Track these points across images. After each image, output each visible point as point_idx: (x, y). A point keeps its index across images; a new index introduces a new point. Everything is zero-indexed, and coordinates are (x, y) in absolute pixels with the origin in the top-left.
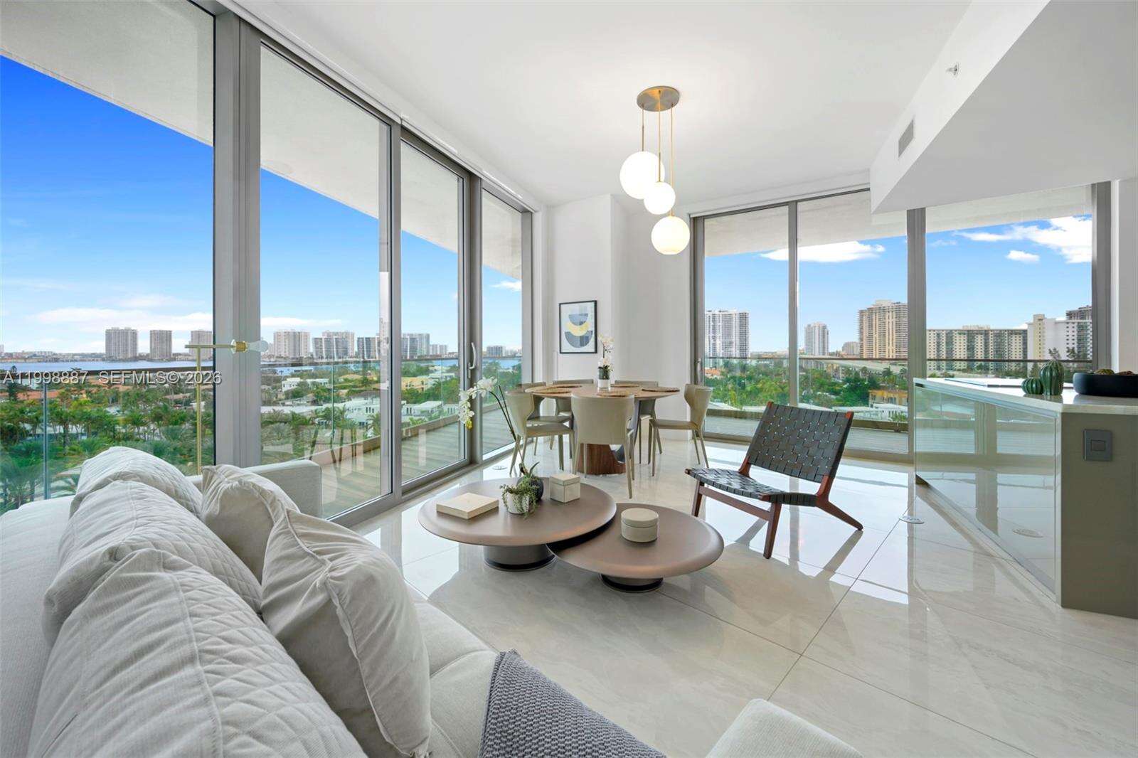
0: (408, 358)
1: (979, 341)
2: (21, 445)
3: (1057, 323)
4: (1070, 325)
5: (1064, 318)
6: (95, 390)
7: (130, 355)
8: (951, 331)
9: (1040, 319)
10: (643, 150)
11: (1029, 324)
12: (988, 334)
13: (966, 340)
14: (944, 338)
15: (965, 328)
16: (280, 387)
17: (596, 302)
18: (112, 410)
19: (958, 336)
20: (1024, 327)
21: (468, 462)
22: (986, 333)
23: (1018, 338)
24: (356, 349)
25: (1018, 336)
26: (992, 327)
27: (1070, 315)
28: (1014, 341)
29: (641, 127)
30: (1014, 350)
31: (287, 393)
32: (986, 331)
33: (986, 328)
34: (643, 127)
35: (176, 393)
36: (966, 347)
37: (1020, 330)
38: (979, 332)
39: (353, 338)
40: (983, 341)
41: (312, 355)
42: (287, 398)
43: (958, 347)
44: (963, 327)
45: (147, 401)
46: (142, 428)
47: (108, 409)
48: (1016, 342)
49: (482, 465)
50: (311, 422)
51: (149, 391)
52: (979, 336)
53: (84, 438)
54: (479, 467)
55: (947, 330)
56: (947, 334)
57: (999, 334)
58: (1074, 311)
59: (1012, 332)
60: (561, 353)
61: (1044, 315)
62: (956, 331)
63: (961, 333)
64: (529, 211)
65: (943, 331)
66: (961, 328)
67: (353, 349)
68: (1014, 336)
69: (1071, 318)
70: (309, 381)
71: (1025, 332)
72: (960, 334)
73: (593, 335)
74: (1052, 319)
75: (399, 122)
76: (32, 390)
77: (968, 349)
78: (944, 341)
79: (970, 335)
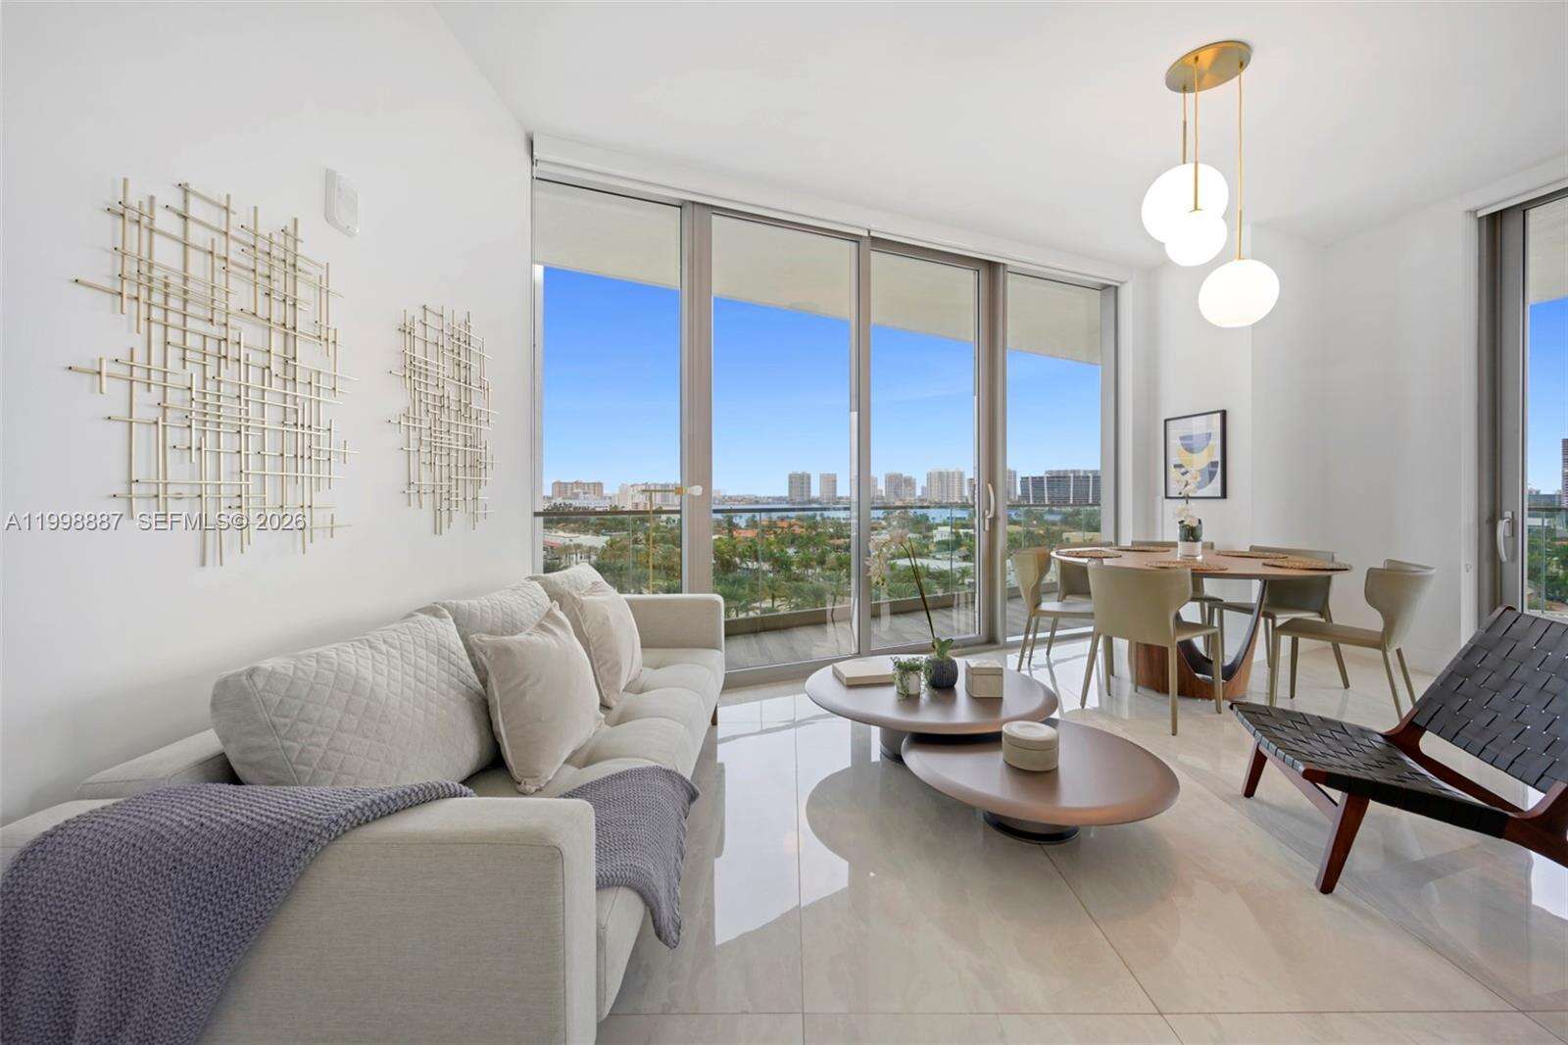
0: (1090, 502)
2: (730, 576)
6: (779, 531)
7: (805, 499)
10: (1184, 163)
16: (932, 537)
17: (1224, 414)
18: (791, 551)
21: (984, 639)
24: (1019, 492)
29: (1182, 124)
31: (939, 543)
34: (1185, 123)
35: (838, 538)
39: (1015, 476)
41: (967, 500)
42: (939, 551)
45: (816, 545)
46: (810, 571)
47: (788, 550)
49: (1002, 648)
50: (960, 581)
51: (818, 534)
53: (771, 575)
54: (998, 649)
60: (1167, 497)
64: (1110, 286)
67: (1015, 493)
70: (961, 531)
73: (1219, 470)
75: (866, 234)
76: (740, 528)
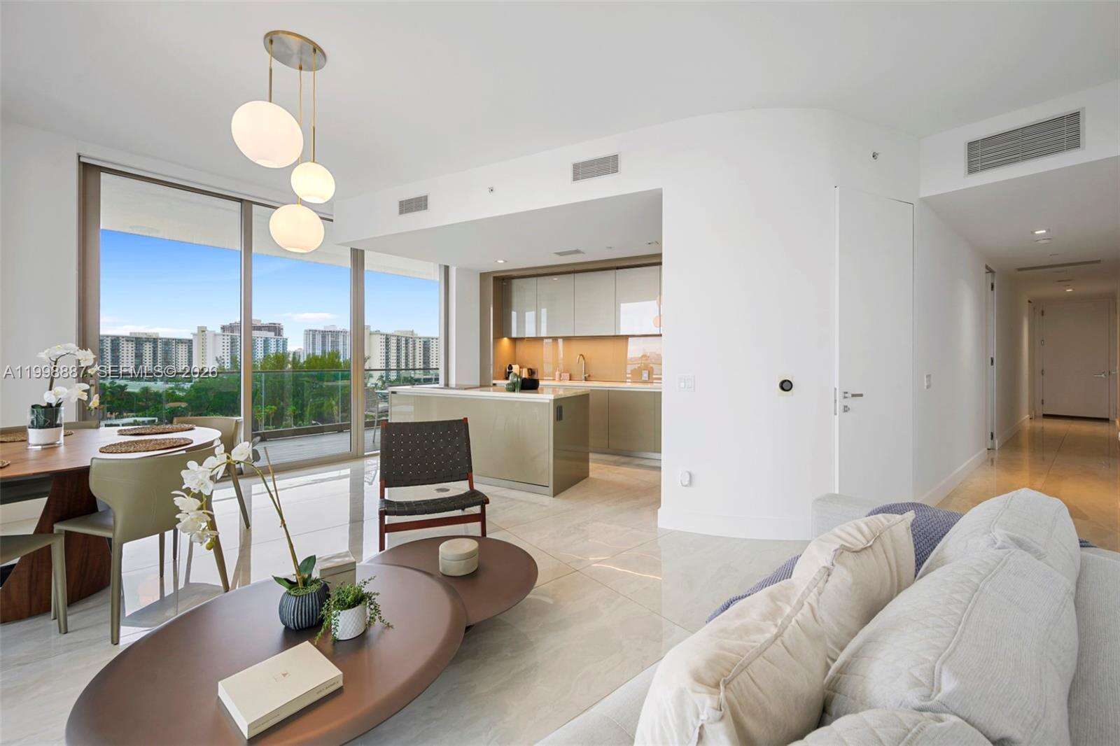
1: (148, 349)
3: (215, 335)
4: (226, 337)
5: (219, 331)
8: (118, 337)
9: (203, 331)
11: (194, 335)
12: (157, 342)
13: (134, 348)
14: (109, 345)
15: (133, 336)
19: (125, 342)
20: (191, 337)
22: (155, 341)
23: (184, 347)
25: (184, 345)
26: (161, 336)
27: (224, 328)
28: (180, 350)
30: (180, 358)
32: (154, 339)
33: (154, 337)
36: (134, 355)
37: (186, 340)
38: (148, 340)
40: (152, 349)
43: (125, 355)
44: (131, 333)
48: (182, 351)
52: (148, 343)
55: (112, 336)
56: (112, 341)
57: (167, 342)
58: (226, 326)
59: (180, 341)
61: (206, 328)
62: (123, 337)
63: (128, 339)
65: (108, 337)
66: (128, 334)
68: (180, 345)
69: (224, 331)
71: (190, 341)
72: (127, 341)
74: (211, 332)
77: (136, 357)
78: (109, 348)
79: (138, 342)
